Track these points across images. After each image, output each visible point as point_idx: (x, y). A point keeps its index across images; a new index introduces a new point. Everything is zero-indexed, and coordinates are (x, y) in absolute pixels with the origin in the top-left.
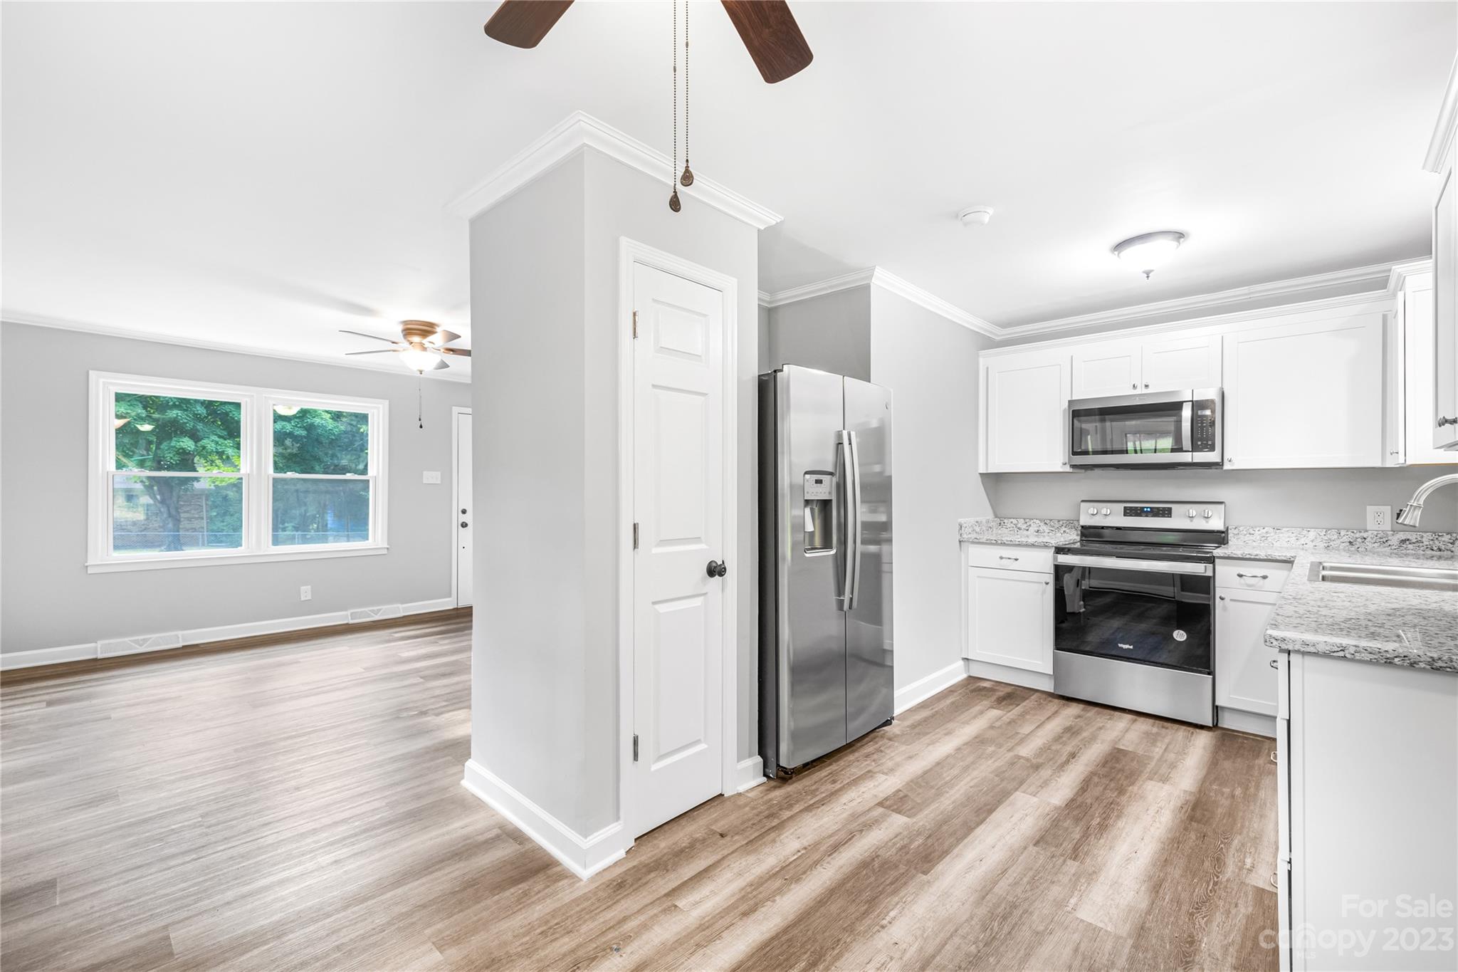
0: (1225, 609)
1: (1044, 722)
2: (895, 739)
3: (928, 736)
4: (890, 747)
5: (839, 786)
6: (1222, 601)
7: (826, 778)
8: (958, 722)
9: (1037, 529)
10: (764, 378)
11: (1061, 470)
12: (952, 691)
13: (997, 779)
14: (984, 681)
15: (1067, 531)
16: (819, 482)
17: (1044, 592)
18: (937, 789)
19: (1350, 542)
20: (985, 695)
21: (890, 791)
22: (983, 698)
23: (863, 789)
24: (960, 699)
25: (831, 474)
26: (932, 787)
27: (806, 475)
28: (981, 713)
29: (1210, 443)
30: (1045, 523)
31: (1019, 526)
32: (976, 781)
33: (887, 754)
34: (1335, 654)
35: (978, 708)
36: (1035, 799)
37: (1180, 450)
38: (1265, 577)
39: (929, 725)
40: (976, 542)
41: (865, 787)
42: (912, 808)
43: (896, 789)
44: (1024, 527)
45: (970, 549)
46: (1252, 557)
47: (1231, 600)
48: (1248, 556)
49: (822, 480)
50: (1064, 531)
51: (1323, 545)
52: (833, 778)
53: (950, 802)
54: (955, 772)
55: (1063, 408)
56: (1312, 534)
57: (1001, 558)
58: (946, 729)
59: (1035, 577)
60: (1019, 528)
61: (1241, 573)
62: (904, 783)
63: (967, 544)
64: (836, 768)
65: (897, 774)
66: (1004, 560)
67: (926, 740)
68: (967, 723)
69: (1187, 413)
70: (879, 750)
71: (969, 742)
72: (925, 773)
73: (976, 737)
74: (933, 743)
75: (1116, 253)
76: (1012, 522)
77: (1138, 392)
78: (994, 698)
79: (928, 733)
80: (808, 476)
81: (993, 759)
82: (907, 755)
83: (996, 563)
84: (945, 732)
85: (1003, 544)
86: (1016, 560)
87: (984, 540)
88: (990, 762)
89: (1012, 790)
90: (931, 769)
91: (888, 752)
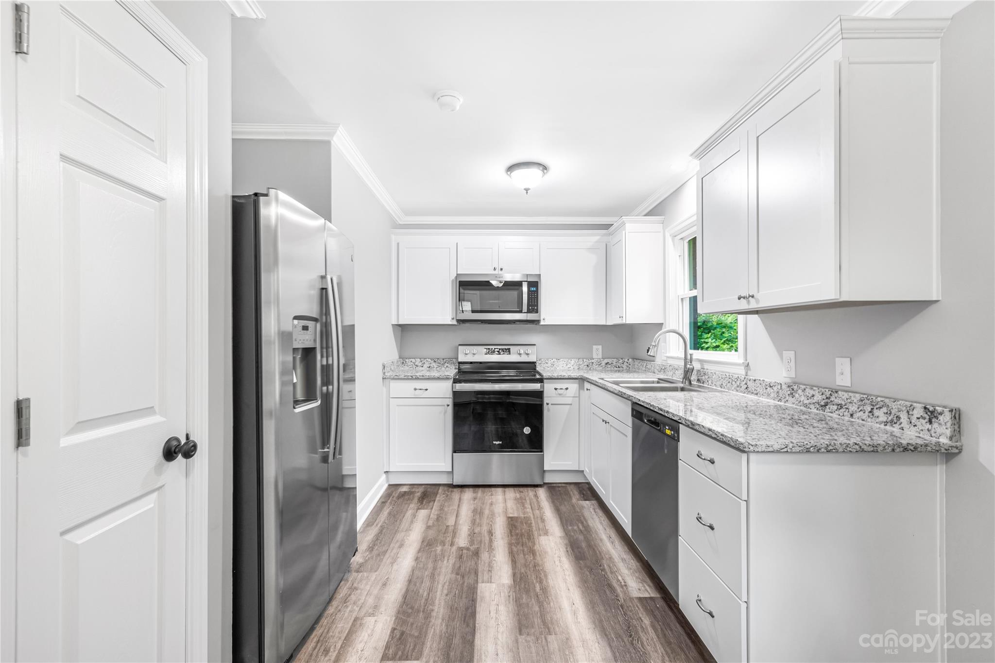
0: (549, 410)
1: (458, 511)
2: (362, 569)
3: (387, 556)
4: (361, 580)
5: (335, 654)
6: (547, 406)
7: (316, 650)
8: (402, 531)
9: (428, 366)
10: (239, 201)
11: (450, 323)
12: (383, 502)
13: (459, 577)
14: (402, 487)
15: (449, 366)
16: (305, 328)
17: (445, 412)
18: (423, 611)
19: (587, 365)
20: (409, 499)
21: (386, 636)
22: (408, 502)
23: (360, 646)
24: (393, 508)
25: (315, 320)
26: (418, 611)
27: (295, 321)
28: (414, 516)
29: (536, 308)
30: (435, 361)
31: (416, 364)
32: (446, 587)
33: (362, 590)
34: (783, 450)
35: (409, 513)
36: (494, 585)
37: (521, 312)
38: (567, 389)
39: (383, 543)
40: (397, 378)
41: (361, 642)
42: (415, 646)
43: (389, 631)
44: (420, 364)
45: (391, 384)
46: (562, 377)
47: (552, 404)
48: (560, 377)
49: (307, 327)
50: (447, 366)
51: (577, 367)
52: (323, 648)
53: (440, 621)
54: (427, 583)
55: (451, 279)
56: (573, 362)
57: (415, 389)
58: (398, 541)
59: (438, 402)
60: (416, 366)
61: (557, 387)
62: (394, 618)
63: (388, 380)
64: (321, 631)
65: (382, 609)
66: (417, 390)
67: (387, 559)
68: (409, 530)
69: (525, 288)
70: (353, 589)
71: (420, 549)
72: (405, 597)
73: (423, 541)
74: (394, 561)
75: (509, 173)
76: (411, 361)
77: (496, 272)
78: (416, 500)
79: (385, 552)
80: (296, 322)
81: (446, 558)
82: (380, 584)
83: (411, 394)
84: (398, 544)
85: (417, 379)
86: (426, 390)
87: (402, 377)
88: (445, 562)
89: (474, 584)
90: (407, 591)
91: (362, 587)
